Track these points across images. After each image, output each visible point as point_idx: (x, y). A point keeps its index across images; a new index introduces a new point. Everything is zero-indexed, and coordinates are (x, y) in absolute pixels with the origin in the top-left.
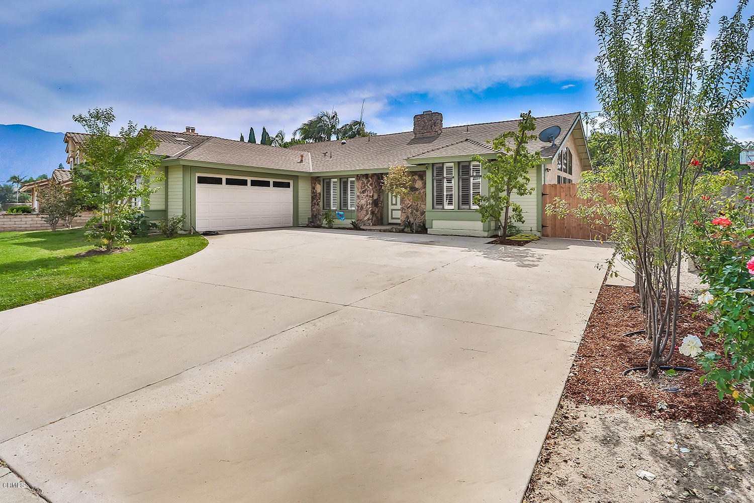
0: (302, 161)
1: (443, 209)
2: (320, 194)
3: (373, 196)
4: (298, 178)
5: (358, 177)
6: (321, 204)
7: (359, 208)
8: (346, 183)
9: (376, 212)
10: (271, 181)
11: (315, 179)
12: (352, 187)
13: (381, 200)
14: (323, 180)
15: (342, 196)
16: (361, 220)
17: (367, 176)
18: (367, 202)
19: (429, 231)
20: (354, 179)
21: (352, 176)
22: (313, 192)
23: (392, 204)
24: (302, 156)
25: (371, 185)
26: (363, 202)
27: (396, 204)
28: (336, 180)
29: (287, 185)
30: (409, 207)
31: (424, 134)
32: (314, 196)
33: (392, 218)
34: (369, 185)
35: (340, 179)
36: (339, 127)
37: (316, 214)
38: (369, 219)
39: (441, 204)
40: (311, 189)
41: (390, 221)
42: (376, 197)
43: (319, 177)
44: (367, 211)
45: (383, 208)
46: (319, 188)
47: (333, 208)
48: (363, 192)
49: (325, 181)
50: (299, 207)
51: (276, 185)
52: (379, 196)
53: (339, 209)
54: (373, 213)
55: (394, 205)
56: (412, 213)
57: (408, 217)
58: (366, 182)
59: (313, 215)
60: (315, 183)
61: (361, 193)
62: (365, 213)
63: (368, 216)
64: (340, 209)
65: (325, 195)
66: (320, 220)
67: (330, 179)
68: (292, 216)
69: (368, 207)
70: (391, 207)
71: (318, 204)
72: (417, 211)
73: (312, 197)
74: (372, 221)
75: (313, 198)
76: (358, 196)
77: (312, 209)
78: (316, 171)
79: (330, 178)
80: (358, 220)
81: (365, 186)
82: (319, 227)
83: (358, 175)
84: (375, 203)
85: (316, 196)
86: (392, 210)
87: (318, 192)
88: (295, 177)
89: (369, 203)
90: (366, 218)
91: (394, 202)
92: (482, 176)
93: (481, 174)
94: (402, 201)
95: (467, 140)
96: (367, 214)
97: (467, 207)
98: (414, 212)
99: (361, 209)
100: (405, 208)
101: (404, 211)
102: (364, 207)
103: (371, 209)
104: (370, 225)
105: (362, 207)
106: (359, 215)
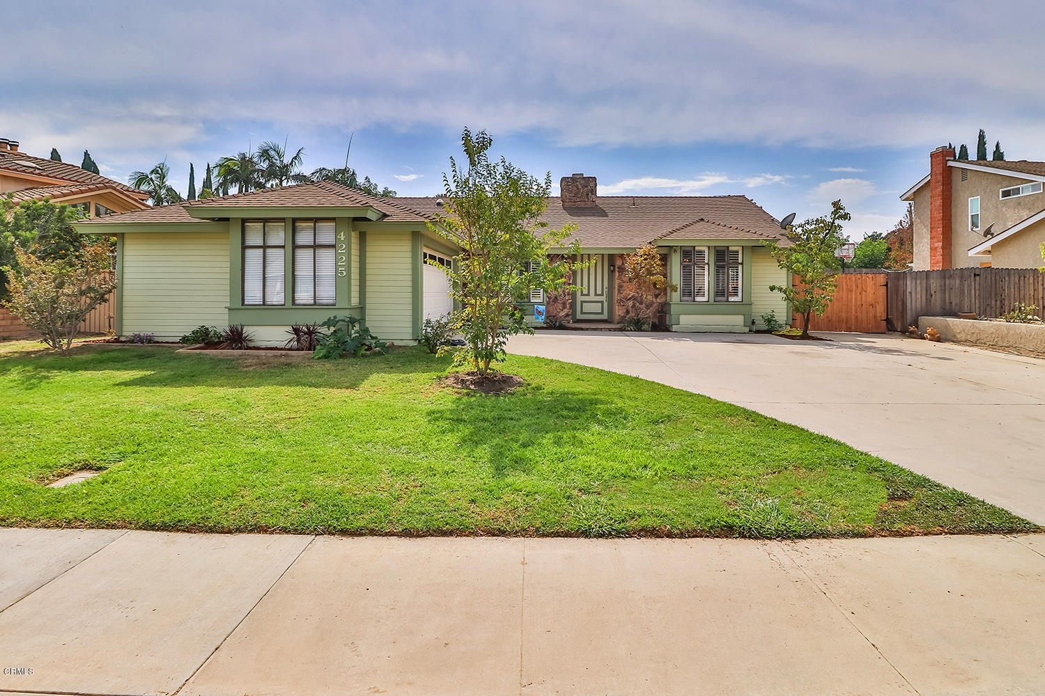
1: (694, 301)
7: (551, 300)
16: (555, 316)
19: (674, 328)
23: (582, 295)
27: (588, 295)
30: (630, 298)
38: (567, 315)
39: (690, 295)
41: (579, 316)
44: (564, 304)
54: (571, 306)
55: (586, 295)
56: (634, 306)
57: (628, 312)
62: (560, 306)
63: (566, 311)
69: (567, 298)
70: (580, 299)
72: (641, 303)
74: (573, 318)
80: (550, 316)
86: (582, 302)
89: (567, 293)
90: (562, 314)
91: (585, 292)
92: (742, 264)
93: (740, 261)
94: (619, 291)
95: (702, 220)
96: (564, 307)
97: (724, 299)
98: (638, 305)
99: (554, 301)
100: (624, 300)
101: (622, 304)
102: (560, 298)
103: (571, 301)
104: (569, 323)
105: (556, 298)
106: (551, 309)
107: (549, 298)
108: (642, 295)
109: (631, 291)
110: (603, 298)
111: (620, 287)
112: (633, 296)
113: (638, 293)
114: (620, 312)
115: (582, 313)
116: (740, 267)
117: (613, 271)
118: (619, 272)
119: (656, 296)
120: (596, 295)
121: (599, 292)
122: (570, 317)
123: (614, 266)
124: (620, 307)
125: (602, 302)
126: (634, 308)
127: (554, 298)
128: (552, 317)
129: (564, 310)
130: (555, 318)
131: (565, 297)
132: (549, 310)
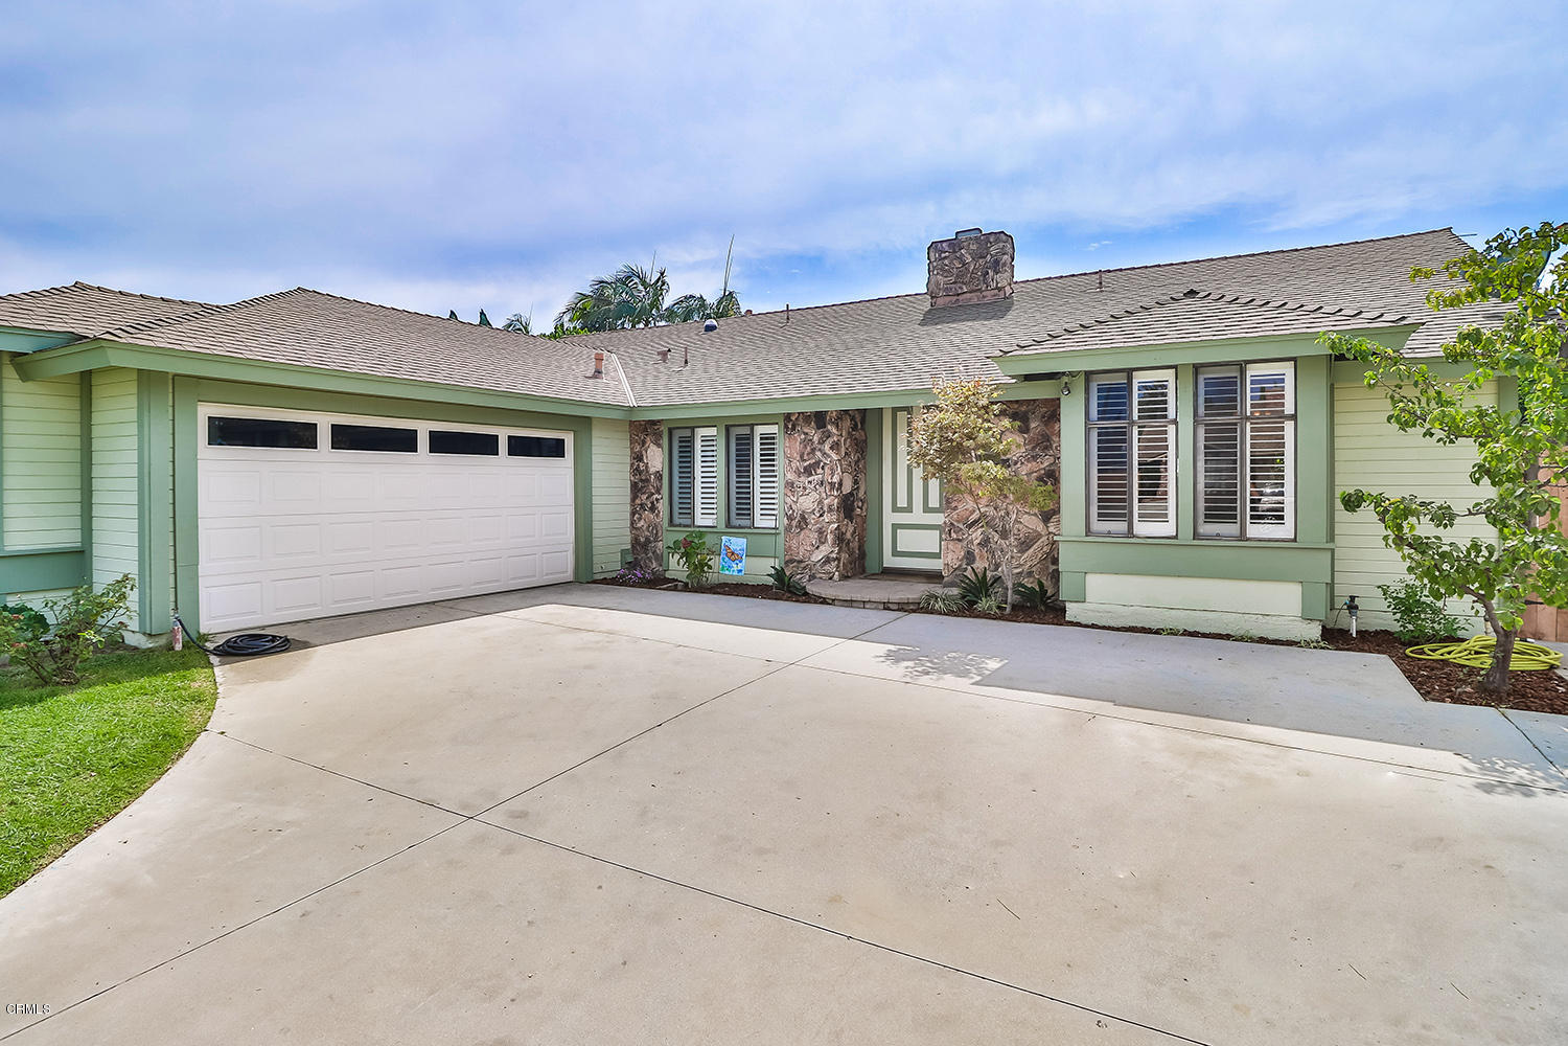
0: (598, 373)
1: (1130, 533)
2: (659, 476)
3: (840, 484)
4: (591, 424)
5: (790, 422)
6: (663, 506)
7: (794, 523)
8: (745, 443)
9: (848, 536)
10: (503, 434)
11: (642, 429)
12: (768, 458)
13: (861, 494)
14: (670, 431)
15: (733, 485)
16: (802, 561)
17: (820, 419)
18: (820, 502)
19: (1073, 611)
20: (773, 429)
21: (767, 420)
22: (636, 471)
23: (895, 509)
24: (599, 359)
25: (835, 446)
26: (807, 503)
27: (909, 509)
28: (712, 431)
29: (555, 449)
30: (975, 522)
31: (960, 298)
32: (640, 485)
33: (896, 553)
34: (827, 447)
35: (727, 428)
36: (668, 301)
37: (648, 540)
38: (827, 560)
39: (1124, 515)
40: (628, 460)
41: (890, 561)
42: (847, 488)
43: (653, 423)
44: (821, 532)
45: (864, 519)
46: (656, 458)
47: (701, 520)
48: (808, 471)
49: (677, 435)
50: (595, 517)
51: (520, 447)
52: (856, 482)
53: (722, 527)
54: (840, 538)
55: (902, 510)
56: (985, 543)
57: (970, 557)
58: (816, 439)
59: (635, 542)
60: (644, 443)
61: (799, 475)
62: (813, 537)
63: (825, 550)
64: (728, 525)
65: (676, 479)
66: (659, 559)
67: (693, 429)
68: (571, 547)
69: (826, 517)
70: (890, 518)
71: (653, 509)
72: (1004, 534)
73: (634, 486)
74: (838, 567)
75: (636, 489)
76: (790, 485)
77: (632, 524)
78: (648, 402)
79: (691, 426)
80: (792, 561)
81: (813, 450)
82: (658, 582)
83: (788, 417)
84: (847, 506)
85: (648, 481)
86: (895, 527)
87: (652, 470)
88: (581, 423)
89: (830, 506)
90: (818, 556)
91: (902, 502)
92: (1294, 417)
93: (1289, 409)
95: (1192, 293)
96: (822, 541)
97: (1231, 529)
98: (996, 540)
99: (799, 526)
100: (961, 526)
101: (954, 535)
102: (812, 519)
103: (836, 525)
104: (831, 579)
105: (803, 518)
106: (794, 544)
107: (790, 518)
108: (1007, 514)
112: (984, 516)
113: (995, 508)
114: (950, 556)
116: (1289, 426)
120: (926, 509)
121: (933, 503)
122: (834, 565)
124: (951, 546)
125: (941, 529)
126: (987, 546)
127: (798, 518)
128: (795, 564)
129: (822, 548)
130: (803, 565)
131: (821, 515)
132: (790, 547)
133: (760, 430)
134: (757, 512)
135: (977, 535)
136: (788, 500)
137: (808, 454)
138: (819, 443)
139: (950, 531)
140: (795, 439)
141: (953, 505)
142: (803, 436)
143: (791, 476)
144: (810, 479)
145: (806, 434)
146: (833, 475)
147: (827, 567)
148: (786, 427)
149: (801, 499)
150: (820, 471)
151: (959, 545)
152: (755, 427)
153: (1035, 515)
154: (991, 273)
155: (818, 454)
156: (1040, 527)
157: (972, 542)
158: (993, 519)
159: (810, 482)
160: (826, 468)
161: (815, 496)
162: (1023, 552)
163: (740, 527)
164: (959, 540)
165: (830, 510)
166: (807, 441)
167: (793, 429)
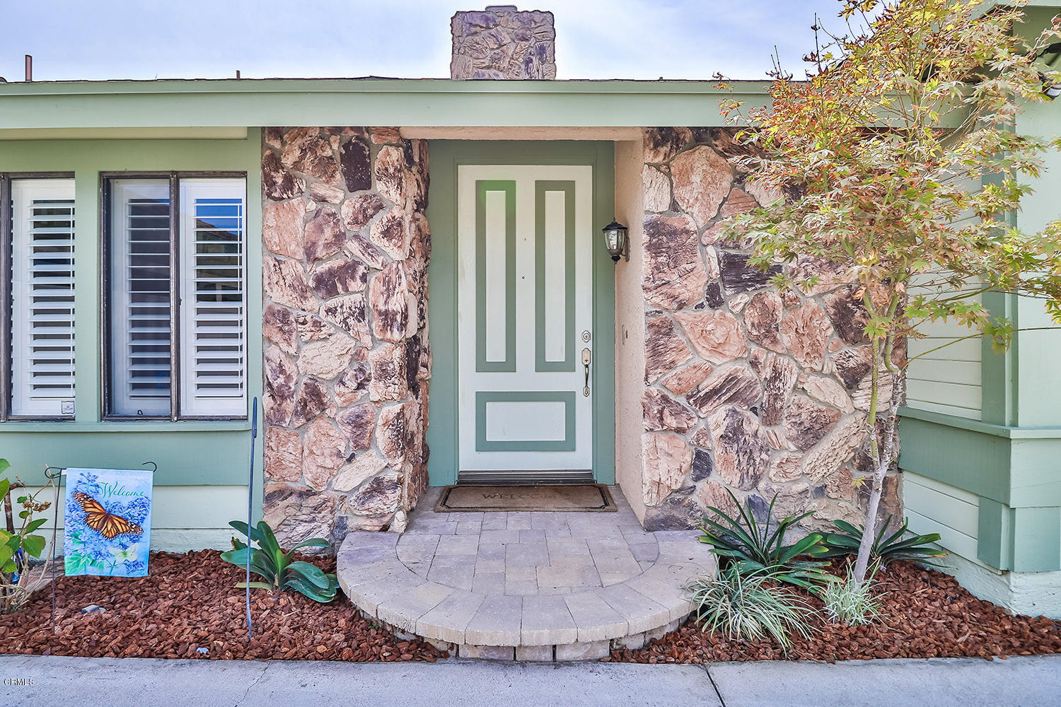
3: (406, 316)
5: (279, 172)
7: (289, 406)
8: (155, 219)
9: (413, 424)
13: (431, 338)
16: (308, 493)
18: (358, 356)
23: (484, 367)
26: (324, 357)
27: (509, 365)
30: (715, 392)
34: (374, 230)
35: (107, 185)
38: (377, 487)
41: (472, 460)
42: (413, 324)
44: (359, 424)
47: (33, 402)
48: (327, 285)
53: (90, 417)
54: (402, 436)
56: (733, 435)
57: (702, 465)
58: (346, 212)
61: (303, 293)
62: (341, 437)
63: (369, 465)
64: (109, 412)
69: (375, 390)
70: (470, 382)
72: (771, 416)
74: (401, 499)
80: (282, 494)
81: (339, 238)
84: (412, 364)
86: (483, 398)
89: (379, 365)
90: (351, 478)
91: (496, 352)
94: (655, 352)
96: (362, 444)
98: (754, 427)
99: (304, 411)
100: (682, 400)
101: (671, 421)
102: (335, 396)
103: (397, 408)
104: (385, 528)
105: (314, 394)
106: (289, 453)
107: (279, 395)
108: (777, 375)
109: (716, 349)
110: (574, 381)
111: (662, 330)
112: (731, 380)
113: (754, 364)
114: (664, 464)
115: (483, 445)
117: (620, 255)
118: (654, 249)
119: (851, 380)
120: (542, 365)
121: (555, 353)
122: (392, 496)
123: (623, 229)
124: (662, 443)
125: (568, 399)
126: (737, 441)
127: (301, 393)
128: (293, 499)
129: (362, 459)
130: (313, 501)
131: (361, 386)
132: (279, 462)
133: (193, 191)
134: (189, 378)
135: (717, 417)
136: (274, 352)
137: (328, 246)
138: (356, 221)
139: (661, 412)
140: (292, 210)
141: (668, 358)
142: (312, 206)
143: (281, 297)
144: (332, 303)
145: (323, 200)
146: (389, 292)
147: (376, 504)
148: (269, 182)
149: (309, 351)
150: (355, 285)
151: (681, 440)
152: (185, 184)
153: (832, 375)
154: (536, 61)
155: (353, 247)
156: (840, 398)
157: (705, 433)
158: (750, 386)
159: (331, 311)
160: (372, 279)
161: (343, 341)
162: (805, 448)
163: (141, 417)
164: (680, 431)
165: (384, 373)
166: (323, 216)
167: (289, 182)
